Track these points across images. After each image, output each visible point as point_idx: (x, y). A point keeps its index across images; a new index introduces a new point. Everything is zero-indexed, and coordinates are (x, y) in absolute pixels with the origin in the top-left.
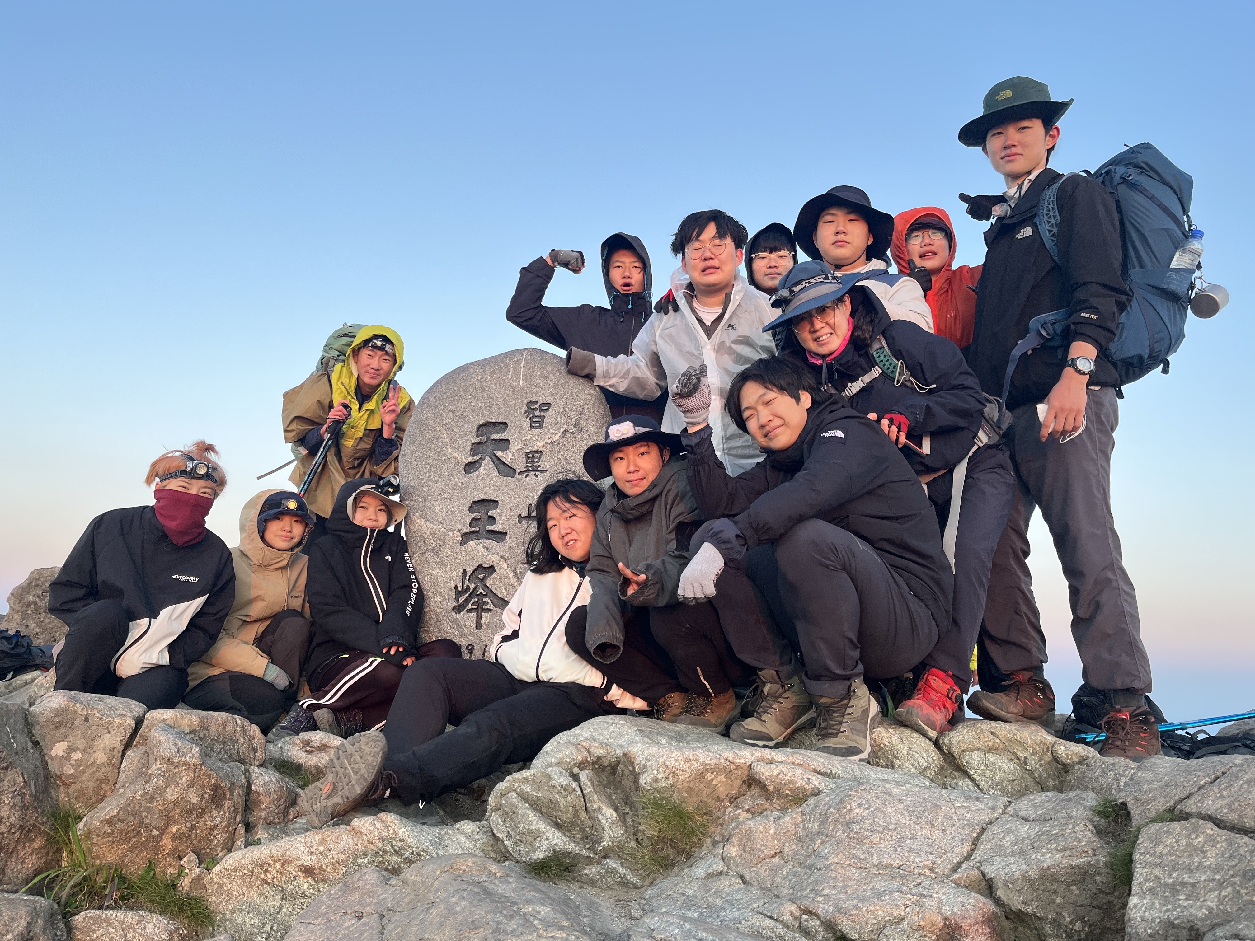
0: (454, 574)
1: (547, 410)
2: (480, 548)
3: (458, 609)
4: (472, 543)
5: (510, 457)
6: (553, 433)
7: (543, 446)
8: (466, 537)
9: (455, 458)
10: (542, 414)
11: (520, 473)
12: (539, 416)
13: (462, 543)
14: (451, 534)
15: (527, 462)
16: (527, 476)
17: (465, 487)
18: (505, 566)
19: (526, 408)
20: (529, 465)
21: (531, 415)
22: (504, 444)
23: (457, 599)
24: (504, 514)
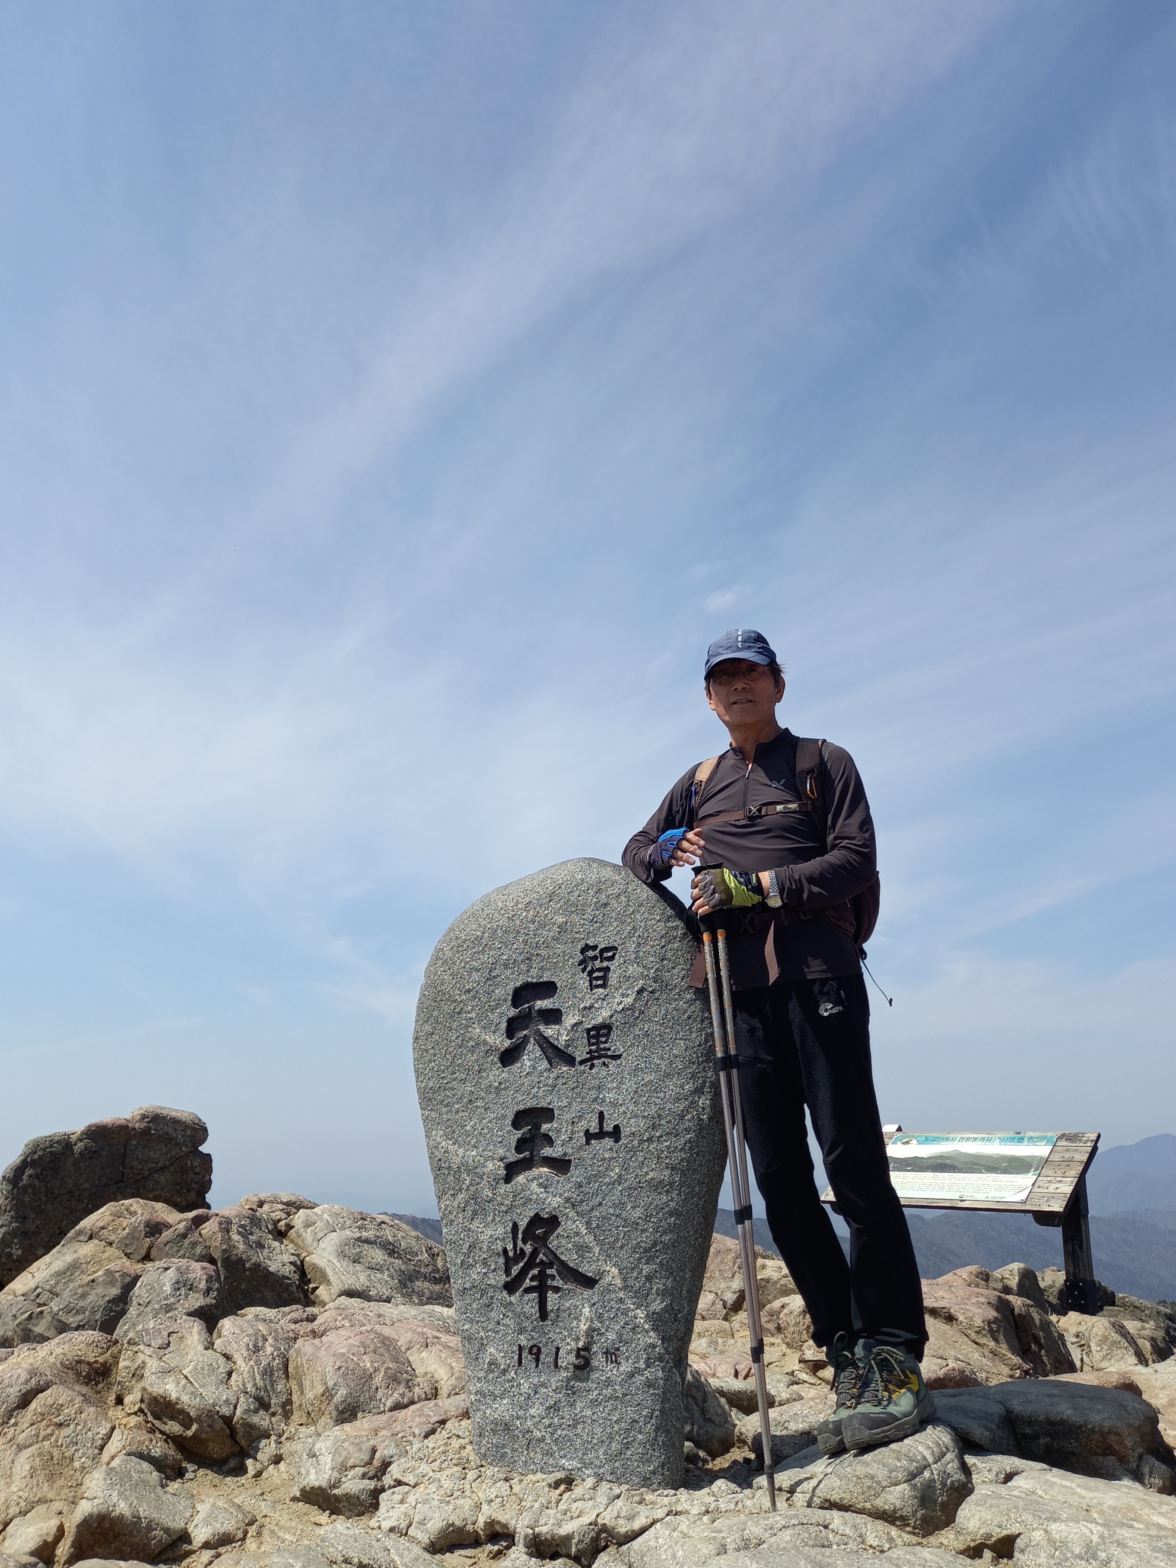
0: (500, 1231)
1: (612, 957)
2: (534, 1185)
3: (510, 1287)
4: (521, 1179)
5: (564, 1037)
6: (623, 995)
7: (611, 1017)
8: (512, 1170)
9: (485, 1042)
10: (605, 964)
11: (582, 1063)
12: (599, 970)
13: (508, 1179)
14: (490, 1165)
15: (590, 1044)
16: (592, 1067)
17: (505, 1089)
18: (572, 1214)
19: (581, 958)
20: (593, 1048)
21: (589, 968)
22: (553, 1016)
23: (507, 1272)
24: (564, 1130)
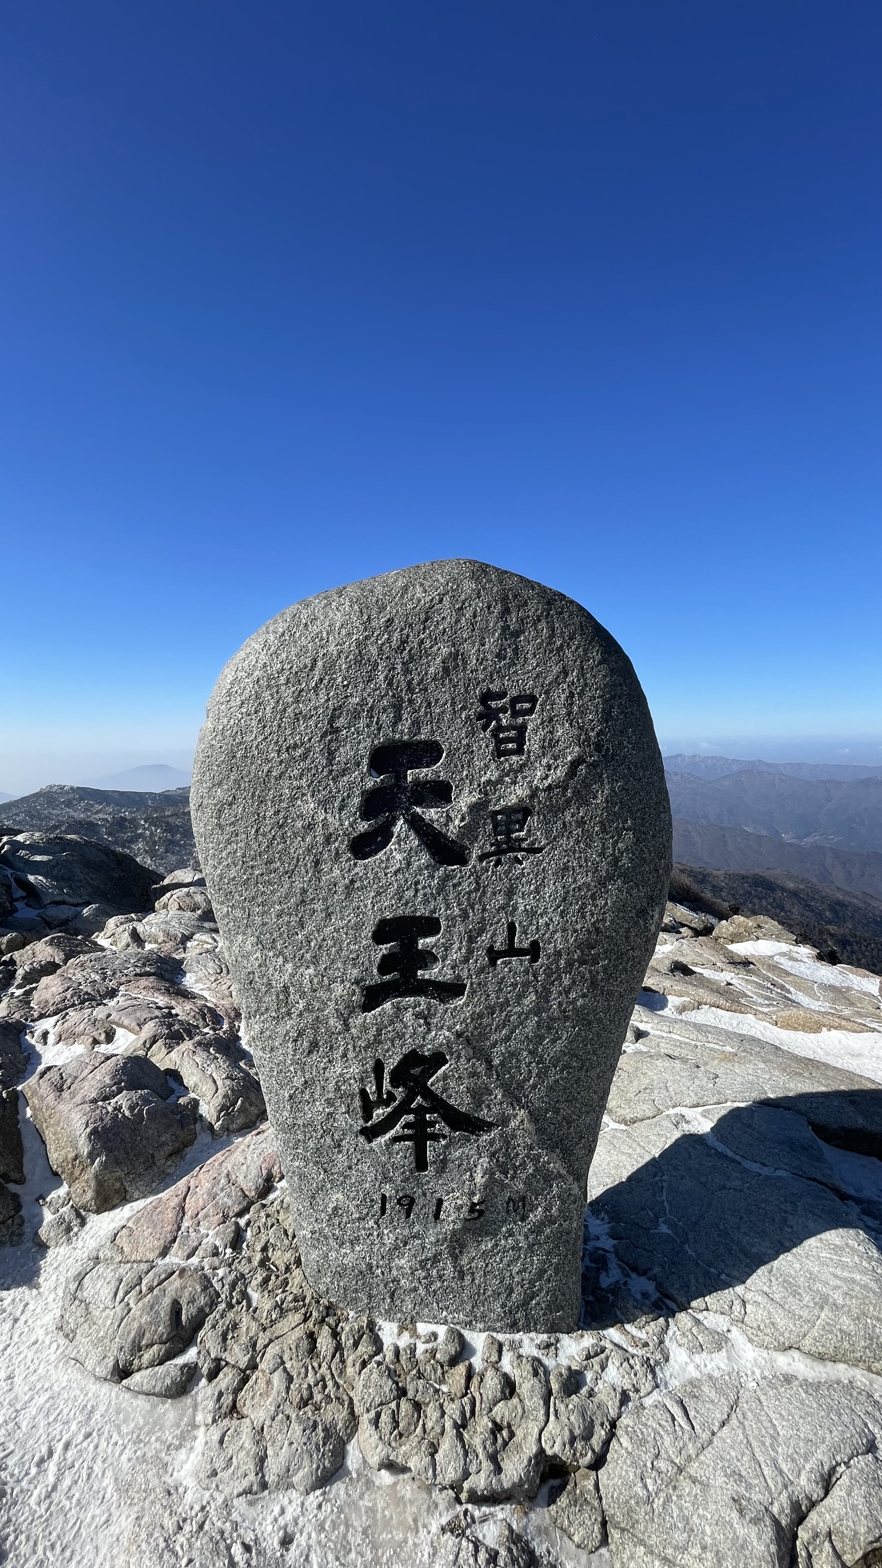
0: (355, 1069)
1: (531, 711)
2: (408, 1016)
3: (370, 1133)
4: (387, 1007)
5: (456, 823)
6: (548, 766)
7: (530, 796)
8: (373, 995)
9: (326, 823)
10: (519, 720)
11: (482, 857)
12: (511, 727)
13: (367, 1007)
14: (338, 988)
15: (495, 832)
16: (498, 863)
17: (359, 889)
18: (467, 1051)
19: (480, 709)
20: (500, 837)
21: (493, 725)
22: (437, 792)
23: (368, 1116)
24: (456, 946)
